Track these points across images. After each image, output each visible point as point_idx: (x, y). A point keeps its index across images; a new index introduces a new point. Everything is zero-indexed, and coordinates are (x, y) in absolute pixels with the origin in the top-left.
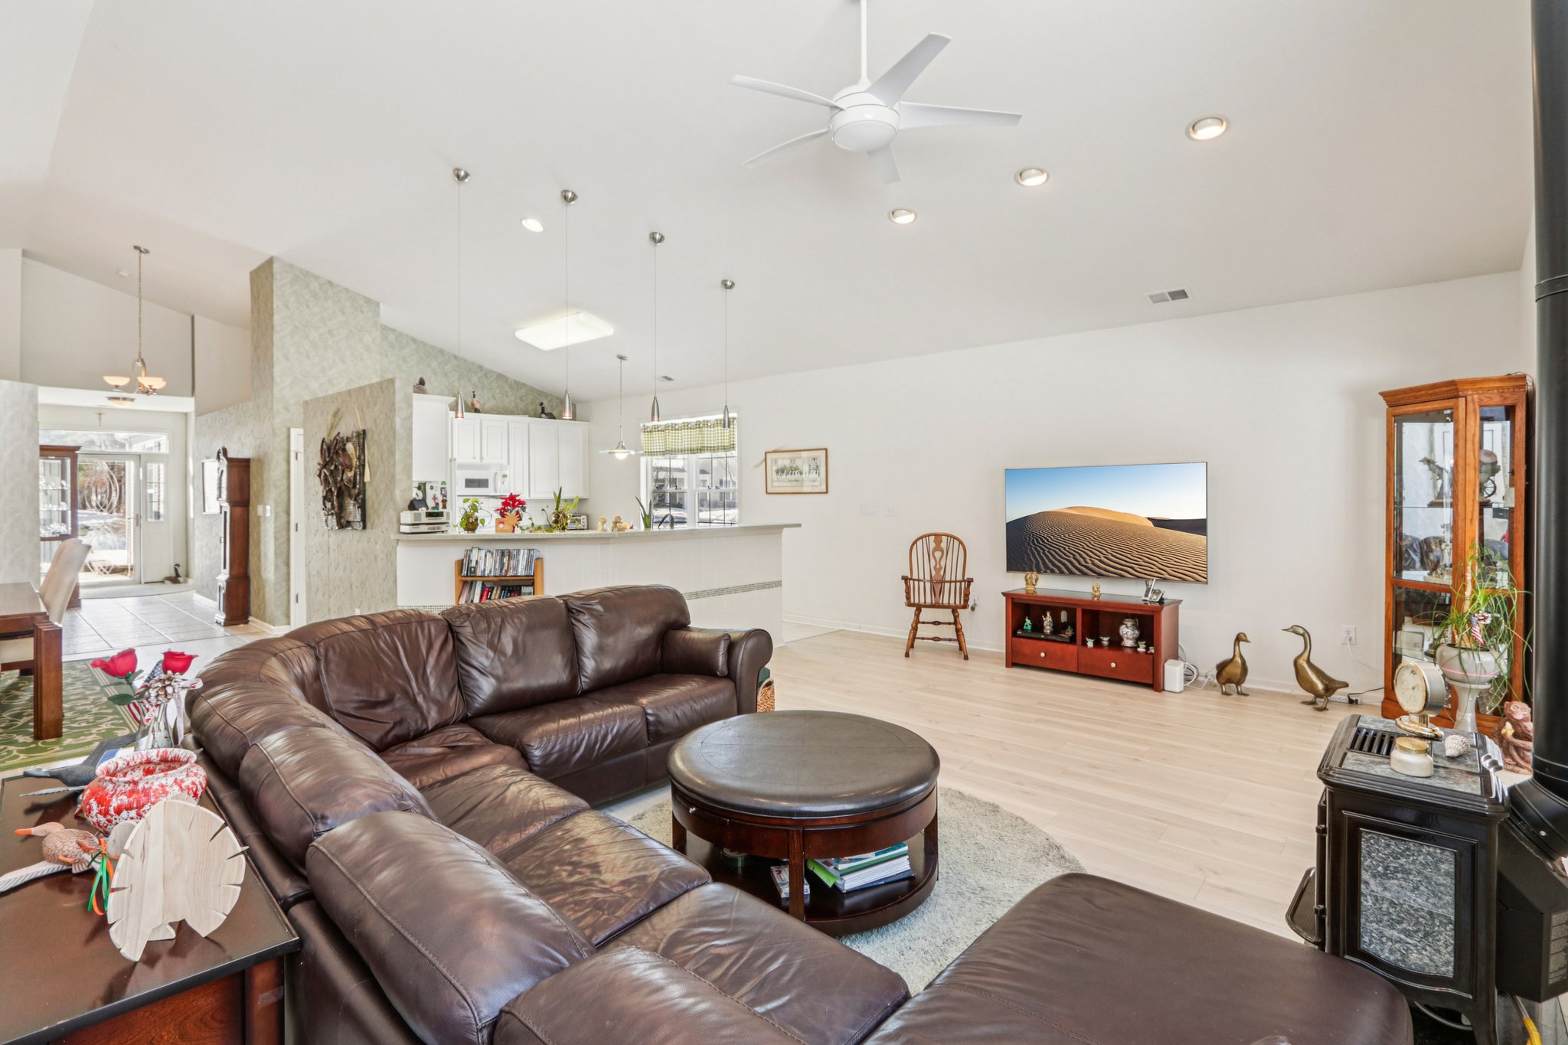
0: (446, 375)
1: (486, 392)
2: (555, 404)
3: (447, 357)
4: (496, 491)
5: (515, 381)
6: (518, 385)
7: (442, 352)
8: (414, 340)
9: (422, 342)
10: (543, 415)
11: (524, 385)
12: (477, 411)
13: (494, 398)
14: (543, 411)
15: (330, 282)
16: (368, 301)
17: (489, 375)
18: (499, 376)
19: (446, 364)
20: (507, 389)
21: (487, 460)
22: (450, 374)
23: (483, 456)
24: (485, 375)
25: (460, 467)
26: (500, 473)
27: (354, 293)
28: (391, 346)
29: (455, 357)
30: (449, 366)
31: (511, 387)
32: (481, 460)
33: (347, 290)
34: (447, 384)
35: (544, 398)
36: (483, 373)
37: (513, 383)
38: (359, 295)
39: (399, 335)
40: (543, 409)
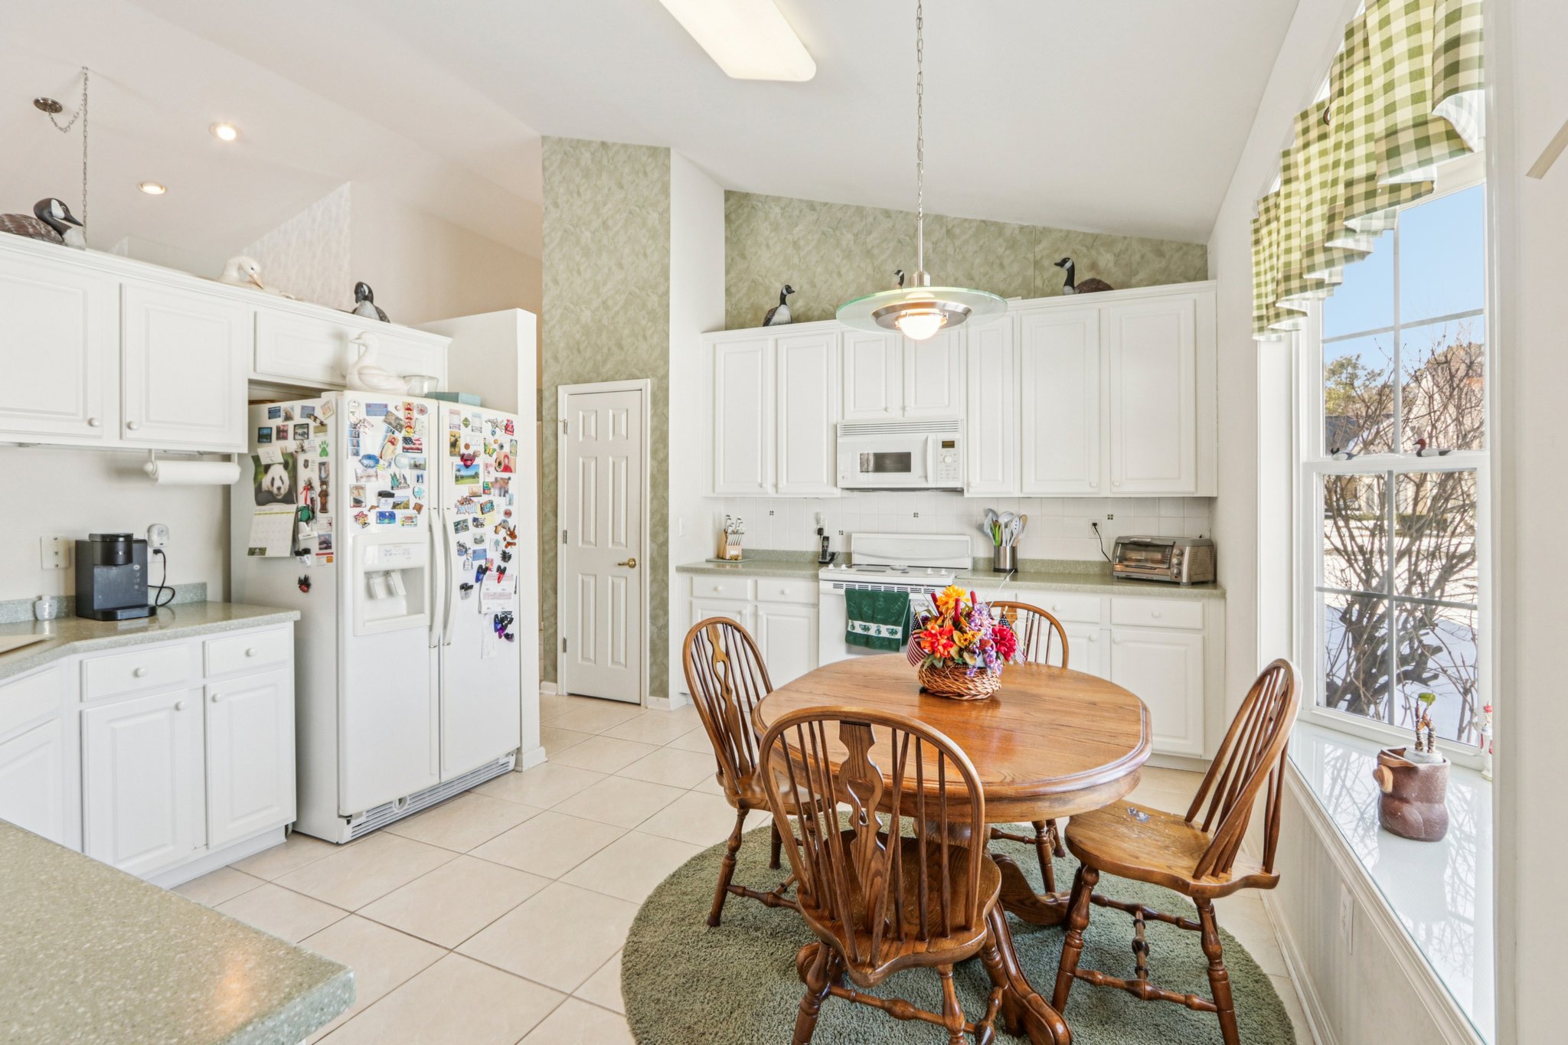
0: (868, 253)
2: (1137, 257)
3: (870, 219)
4: (926, 476)
5: (1022, 228)
6: (1034, 234)
7: (860, 210)
8: (812, 206)
9: (826, 204)
10: (1068, 288)
11: (1046, 231)
14: (1070, 281)
17: (957, 231)
18: (985, 226)
19: (870, 233)
20: (1000, 251)
21: (913, 414)
22: (876, 251)
23: (906, 404)
24: (948, 232)
25: (851, 429)
26: (937, 438)
27: (635, 146)
28: (776, 228)
29: (887, 214)
30: (875, 235)
31: (1013, 244)
32: (901, 412)
33: (625, 146)
34: (870, 270)
35: (1102, 250)
36: (944, 229)
37: (1017, 232)
38: (641, 147)
39: (785, 204)
40: (1071, 272)
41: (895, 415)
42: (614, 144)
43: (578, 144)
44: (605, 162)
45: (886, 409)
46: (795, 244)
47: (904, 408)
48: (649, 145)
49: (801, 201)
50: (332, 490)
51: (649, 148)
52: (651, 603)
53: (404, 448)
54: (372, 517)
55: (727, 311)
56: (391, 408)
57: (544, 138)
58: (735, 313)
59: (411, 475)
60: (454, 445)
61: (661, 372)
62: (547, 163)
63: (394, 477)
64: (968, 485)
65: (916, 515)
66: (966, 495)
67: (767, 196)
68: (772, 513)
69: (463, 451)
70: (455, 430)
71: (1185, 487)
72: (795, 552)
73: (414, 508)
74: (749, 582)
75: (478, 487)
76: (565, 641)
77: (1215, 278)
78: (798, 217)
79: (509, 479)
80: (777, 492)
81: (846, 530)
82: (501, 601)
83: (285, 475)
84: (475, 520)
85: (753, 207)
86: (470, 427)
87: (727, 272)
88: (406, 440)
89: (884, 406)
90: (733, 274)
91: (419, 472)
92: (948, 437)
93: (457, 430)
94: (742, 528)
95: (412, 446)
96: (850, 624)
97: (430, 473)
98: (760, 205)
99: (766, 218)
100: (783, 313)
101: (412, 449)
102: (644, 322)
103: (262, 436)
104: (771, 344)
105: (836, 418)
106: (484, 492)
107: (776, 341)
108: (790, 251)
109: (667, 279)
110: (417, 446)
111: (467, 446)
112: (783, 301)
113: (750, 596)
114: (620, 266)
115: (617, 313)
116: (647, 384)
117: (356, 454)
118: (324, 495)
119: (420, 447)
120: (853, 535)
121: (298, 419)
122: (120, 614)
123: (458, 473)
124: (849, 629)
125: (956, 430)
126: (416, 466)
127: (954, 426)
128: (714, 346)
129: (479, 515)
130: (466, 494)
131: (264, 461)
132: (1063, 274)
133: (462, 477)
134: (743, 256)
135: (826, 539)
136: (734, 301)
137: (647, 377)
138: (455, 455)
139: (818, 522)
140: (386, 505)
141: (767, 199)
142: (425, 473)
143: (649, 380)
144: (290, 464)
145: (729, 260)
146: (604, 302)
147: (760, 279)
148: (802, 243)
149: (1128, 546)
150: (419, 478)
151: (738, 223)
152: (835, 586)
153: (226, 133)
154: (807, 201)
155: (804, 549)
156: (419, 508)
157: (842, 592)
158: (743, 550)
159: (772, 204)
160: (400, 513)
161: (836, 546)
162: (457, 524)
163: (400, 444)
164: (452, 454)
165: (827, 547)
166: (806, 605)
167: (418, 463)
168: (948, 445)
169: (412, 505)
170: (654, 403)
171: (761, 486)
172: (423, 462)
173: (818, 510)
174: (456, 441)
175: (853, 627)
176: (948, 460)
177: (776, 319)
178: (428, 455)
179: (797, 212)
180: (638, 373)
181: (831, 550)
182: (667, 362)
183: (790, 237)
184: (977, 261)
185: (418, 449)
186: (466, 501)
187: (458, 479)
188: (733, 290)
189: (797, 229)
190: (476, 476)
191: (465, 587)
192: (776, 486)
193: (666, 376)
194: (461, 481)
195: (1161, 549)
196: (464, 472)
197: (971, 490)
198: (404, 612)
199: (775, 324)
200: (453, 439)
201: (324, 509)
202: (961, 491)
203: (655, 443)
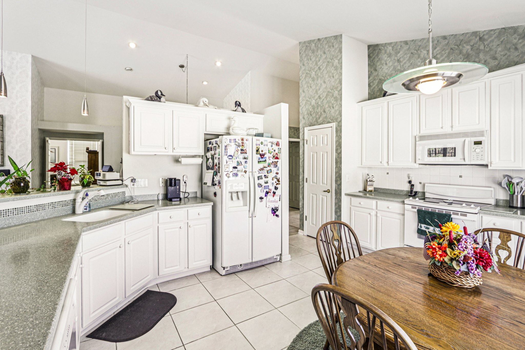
4: (467, 159)
15: (319, 39)
20: (515, 41)
21: (457, 129)
23: (453, 125)
24: (480, 38)
25: (422, 138)
26: (470, 140)
27: (329, 37)
28: (390, 55)
30: (438, 48)
32: (451, 128)
33: (326, 38)
36: (478, 38)
38: (331, 37)
39: (394, 45)
41: (448, 130)
42: (322, 38)
43: (310, 42)
44: (319, 46)
45: (442, 128)
46: (399, 61)
47: (452, 127)
49: (401, 42)
50: (221, 166)
51: (334, 36)
52: (335, 206)
53: (241, 153)
54: (231, 174)
55: (369, 93)
56: (237, 140)
57: (300, 43)
58: (372, 93)
59: (243, 161)
60: (257, 151)
61: (339, 120)
62: (301, 52)
63: (238, 162)
64: (491, 163)
65: (461, 177)
66: (489, 168)
67: (386, 44)
68: (388, 173)
69: (261, 153)
70: (258, 146)
72: (398, 190)
73: (244, 172)
74: (374, 202)
75: (266, 165)
76: (306, 217)
78: (400, 49)
79: (278, 161)
80: (388, 165)
81: (423, 182)
82: (274, 203)
83: (212, 162)
84: (265, 176)
85: (380, 49)
86: (263, 145)
87: (369, 78)
88: (242, 150)
89: (441, 126)
90: (371, 78)
91: (246, 160)
92: (478, 139)
93: (259, 146)
94: (374, 179)
95: (243, 152)
96: (419, 225)
97: (249, 161)
98: (383, 48)
99: (386, 52)
101: (244, 153)
102: (333, 102)
103: (207, 150)
104: (386, 104)
105: (416, 133)
106: (268, 166)
108: (396, 64)
109: (341, 84)
110: (245, 152)
111: (262, 151)
113: (374, 207)
114: (325, 82)
115: (323, 100)
116: (334, 125)
117: (227, 155)
118: (219, 167)
119: (246, 152)
120: (426, 185)
121: (214, 145)
122: (173, 200)
123: (259, 160)
124: (419, 227)
125: (483, 135)
126: (245, 158)
127: (482, 134)
128: (362, 107)
129: (266, 174)
130: (262, 167)
131: (208, 157)
133: (260, 161)
134: (376, 70)
135: (413, 185)
136: (372, 88)
137: (334, 122)
138: (258, 154)
139: (409, 178)
140: (235, 171)
142: (248, 160)
143: (334, 123)
144: (213, 158)
145: (370, 72)
146: (319, 96)
147: (383, 78)
148: (401, 59)
150: (246, 162)
151: (373, 57)
152: (413, 208)
153: (219, 64)
154: (404, 41)
155: (402, 189)
156: (245, 172)
157: (416, 210)
158: (374, 188)
159: (388, 46)
160: (239, 174)
161: (418, 188)
162: (258, 177)
163: (240, 152)
164: (257, 154)
165: (413, 189)
166: (399, 214)
167: (245, 157)
168: (478, 143)
169: (243, 171)
170: (337, 131)
171: (381, 163)
172: (247, 157)
173: (409, 173)
174: (258, 149)
175: (421, 227)
176: (478, 151)
178: (249, 154)
179: (399, 47)
180: (330, 121)
181: (415, 190)
182: (341, 116)
183: (396, 58)
184: (499, 49)
185: (245, 153)
186: (262, 169)
187: (259, 162)
188: (371, 84)
189: (398, 55)
190: (265, 161)
191: (261, 198)
192: (388, 163)
193: (341, 121)
194: (260, 163)
196: (261, 160)
197: (492, 165)
198: (242, 205)
199: (388, 96)
200: (257, 149)
201: (219, 172)
202: (487, 166)
203: (336, 147)
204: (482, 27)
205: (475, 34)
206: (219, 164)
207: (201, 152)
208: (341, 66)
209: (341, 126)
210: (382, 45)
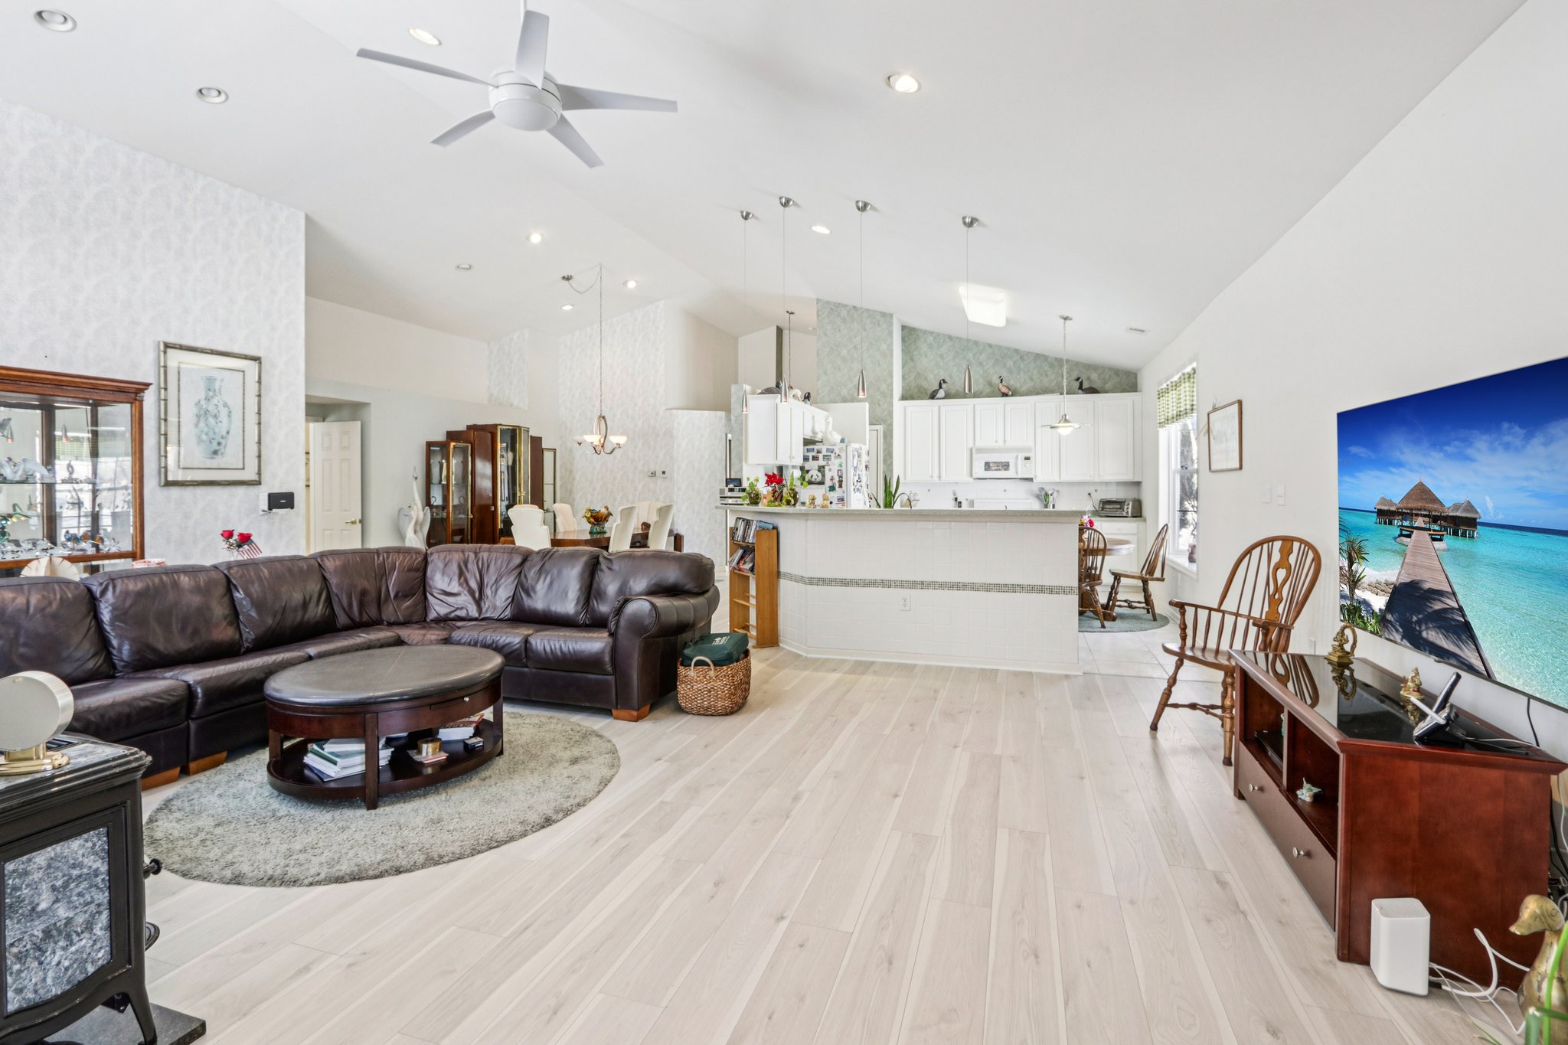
0: (981, 364)
1: (1022, 373)
2: (1107, 376)
3: (982, 348)
4: (1017, 473)
5: (1056, 359)
6: (1061, 361)
7: (976, 343)
8: (950, 338)
9: (958, 338)
10: (1080, 391)
11: (1065, 360)
12: (1005, 395)
13: (1032, 380)
14: (1081, 387)
15: (854, 307)
16: (883, 314)
17: (1025, 357)
18: (1038, 356)
19: (981, 354)
20: (1046, 368)
21: (1010, 443)
22: (984, 363)
23: (1006, 439)
24: (1021, 357)
25: (980, 450)
26: (1021, 456)
28: (930, 347)
29: (990, 346)
30: (984, 355)
31: (1052, 366)
32: (1004, 443)
33: (868, 311)
34: (981, 372)
35: (1092, 371)
36: (1019, 356)
37: (1053, 360)
38: (876, 311)
39: (937, 336)
40: (1081, 383)
41: (1001, 444)
43: (839, 305)
44: (855, 316)
45: (996, 442)
46: (941, 356)
47: (1005, 441)
48: (882, 311)
49: (944, 334)
50: (844, 479)
51: (881, 313)
55: (903, 387)
57: (818, 300)
58: (908, 389)
61: (889, 421)
62: (820, 313)
64: (1036, 476)
65: (1005, 491)
66: (1034, 481)
68: (929, 490)
71: (1129, 478)
77: (1141, 391)
78: (943, 342)
80: (940, 479)
81: (971, 499)
83: (820, 475)
85: (918, 335)
87: (903, 367)
89: (994, 440)
90: (906, 368)
92: (1027, 455)
94: (917, 498)
98: (922, 334)
99: (925, 341)
100: (941, 393)
103: (806, 459)
104: (936, 409)
105: (971, 445)
107: (939, 407)
109: (892, 377)
112: (940, 387)
116: (880, 428)
118: (841, 482)
120: (975, 501)
121: (824, 452)
125: (1031, 452)
127: (1029, 450)
128: (904, 408)
131: (806, 469)
132: (1077, 384)
134: (912, 360)
135: (960, 504)
136: (907, 382)
137: (881, 424)
139: (955, 494)
141: (925, 332)
143: (882, 426)
144: (821, 469)
145: (904, 361)
147: (925, 373)
148: (945, 356)
149: (1106, 503)
151: (909, 342)
154: (948, 335)
155: (948, 509)
159: (928, 335)
161: (965, 506)
165: (960, 507)
168: (1027, 459)
170: (885, 437)
171: (932, 477)
173: (956, 489)
176: (1027, 465)
177: (938, 396)
179: (942, 340)
182: (892, 417)
183: (938, 352)
188: (906, 377)
189: (942, 349)
192: (940, 477)
193: (891, 424)
195: (1121, 503)
197: (1037, 479)
199: (937, 399)
201: (840, 486)
202: (1031, 480)
203: (885, 456)
204: (1022, 348)
205: (1017, 351)
206: (841, 477)
207: (799, 461)
208: (892, 355)
209: (892, 430)
210: (921, 330)
